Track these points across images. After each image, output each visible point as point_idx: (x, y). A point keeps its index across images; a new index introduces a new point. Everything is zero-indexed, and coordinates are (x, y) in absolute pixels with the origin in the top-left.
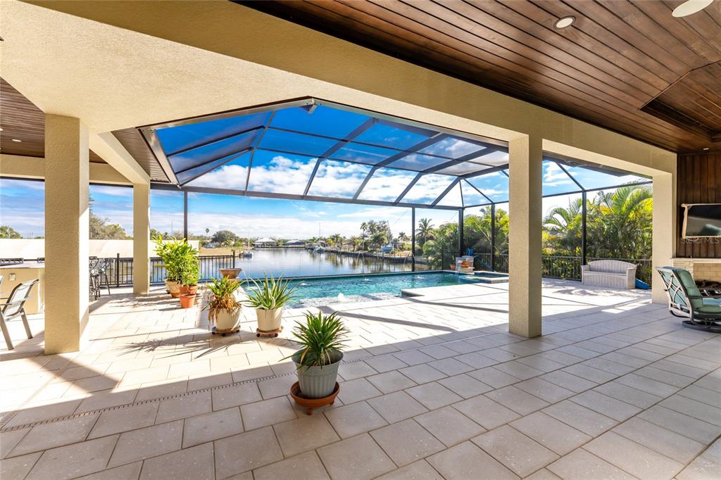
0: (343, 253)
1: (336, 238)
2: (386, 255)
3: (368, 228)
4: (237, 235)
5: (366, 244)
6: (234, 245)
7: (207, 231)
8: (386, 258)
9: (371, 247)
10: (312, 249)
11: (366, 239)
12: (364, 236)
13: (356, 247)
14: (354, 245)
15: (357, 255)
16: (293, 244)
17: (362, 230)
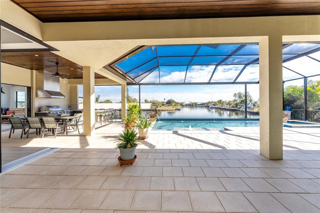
0: (224, 109)
1: (220, 102)
2: (248, 110)
3: (237, 96)
4: (175, 101)
5: (236, 105)
6: (174, 105)
7: (165, 99)
8: (248, 112)
9: (239, 106)
10: (208, 107)
11: (236, 102)
12: (235, 100)
13: (231, 106)
14: (230, 105)
15: (231, 110)
16: (200, 104)
17: (234, 97)
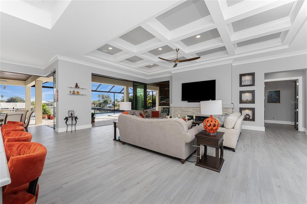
2: (109, 109)
3: (101, 97)
5: (100, 104)
8: (109, 110)
9: (102, 105)
11: (100, 102)
14: (95, 105)
15: (96, 108)
